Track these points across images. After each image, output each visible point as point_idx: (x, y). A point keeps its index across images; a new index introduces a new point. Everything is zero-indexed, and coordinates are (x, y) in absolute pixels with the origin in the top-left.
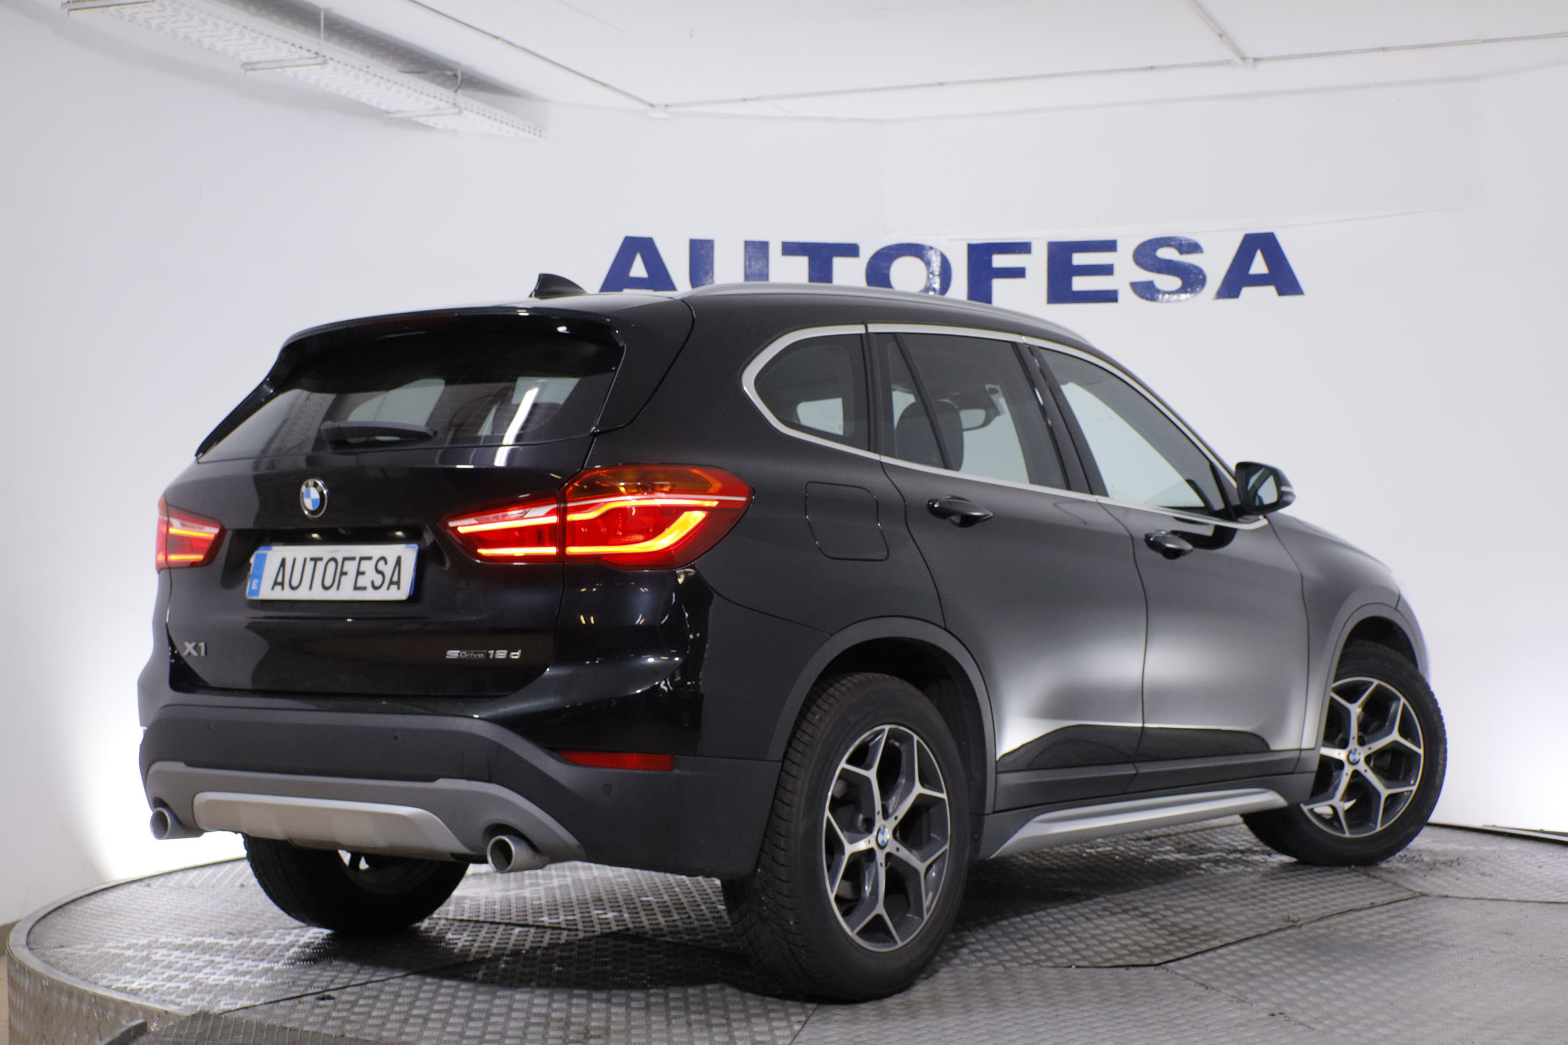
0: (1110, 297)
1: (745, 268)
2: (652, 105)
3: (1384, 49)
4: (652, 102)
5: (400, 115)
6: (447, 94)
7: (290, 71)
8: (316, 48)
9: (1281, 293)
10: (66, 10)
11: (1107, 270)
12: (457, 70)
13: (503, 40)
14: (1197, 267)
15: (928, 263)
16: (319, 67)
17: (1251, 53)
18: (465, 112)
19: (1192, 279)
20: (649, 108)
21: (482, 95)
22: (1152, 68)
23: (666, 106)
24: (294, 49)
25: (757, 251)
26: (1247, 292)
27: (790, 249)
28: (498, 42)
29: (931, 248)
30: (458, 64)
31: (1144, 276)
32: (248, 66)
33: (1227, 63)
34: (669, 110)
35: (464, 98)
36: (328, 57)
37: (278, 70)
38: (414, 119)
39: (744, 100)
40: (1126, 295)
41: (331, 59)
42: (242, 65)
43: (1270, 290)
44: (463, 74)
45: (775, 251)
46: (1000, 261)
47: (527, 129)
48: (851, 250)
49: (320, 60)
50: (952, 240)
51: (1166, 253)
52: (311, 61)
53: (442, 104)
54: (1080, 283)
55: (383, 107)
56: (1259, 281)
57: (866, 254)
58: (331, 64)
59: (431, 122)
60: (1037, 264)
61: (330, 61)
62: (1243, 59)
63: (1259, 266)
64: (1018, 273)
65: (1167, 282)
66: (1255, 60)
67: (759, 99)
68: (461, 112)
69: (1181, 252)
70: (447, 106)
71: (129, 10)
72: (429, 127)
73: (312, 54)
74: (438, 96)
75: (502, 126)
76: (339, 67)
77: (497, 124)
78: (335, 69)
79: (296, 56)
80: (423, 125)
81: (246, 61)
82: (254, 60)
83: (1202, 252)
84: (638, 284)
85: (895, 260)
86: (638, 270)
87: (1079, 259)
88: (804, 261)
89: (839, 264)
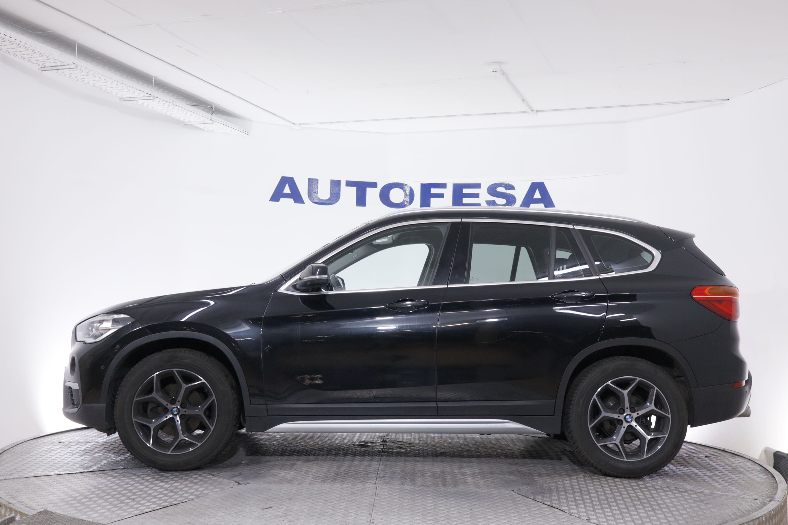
1: (331, 191)
2: (294, 124)
3: (589, 108)
4: (294, 122)
5: (188, 123)
6: (208, 115)
7: (140, 102)
8: (150, 93)
10: (40, 71)
11: (477, 196)
12: (212, 106)
13: (231, 93)
14: (513, 195)
15: (405, 191)
16: (152, 100)
17: (535, 108)
18: (215, 123)
19: (510, 200)
20: (293, 125)
21: (224, 117)
22: (495, 113)
23: (300, 124)
24: (140, 92)
25: (336, 184)
27: (349, 184)
28: (229, 93)
29: (406, 185)
30: (213, 103)
31: (492, 198)
32: (122, 99)
33: (526, 112)
34: (301, 126)
35: (214, 117)
36: (155, 97)
37: (135, 102)
38: (195, 125)
39: (331, 123)
42: (120, 99)
43: (541, 205)
44: (215, 107)
45: (343, 184)
46: (433, 191)
47: (242, 131)
48: (374, 185)
49: (152, 97)
50: (414, 182)
51: (500, 189)
52: (148, 98)
53: (206, 119)
54: (466, 200)
56: (536, 201)
57: (380, 186)
58: (157, 100)
59: (202, 126)
60: (448, 192)
61: (156, 98)
62: (532, 111)
63: (537, 195)
64: (441, 196)
65: (501, 201)
66: (537, 111)
67: (337, 122)
68: (213, 123)
69: (506, 189)
70: (208, 120)
71: (67, 72)
72: (201, 129)
73: (149, 95)
74: (204, 116)
75: (232, 129)
76: (161, 101)
77: (229, 129)
78: (159, 102)
79: (142, 95)
80: (199, 128)
81: (121, 97)
82: (124, 97)
83: (515, 189)
84: (287, 196)
85: (392, 189)
86: (287, 190)
87: (465, 191)
88: (354, 189)
89: (369, 190)
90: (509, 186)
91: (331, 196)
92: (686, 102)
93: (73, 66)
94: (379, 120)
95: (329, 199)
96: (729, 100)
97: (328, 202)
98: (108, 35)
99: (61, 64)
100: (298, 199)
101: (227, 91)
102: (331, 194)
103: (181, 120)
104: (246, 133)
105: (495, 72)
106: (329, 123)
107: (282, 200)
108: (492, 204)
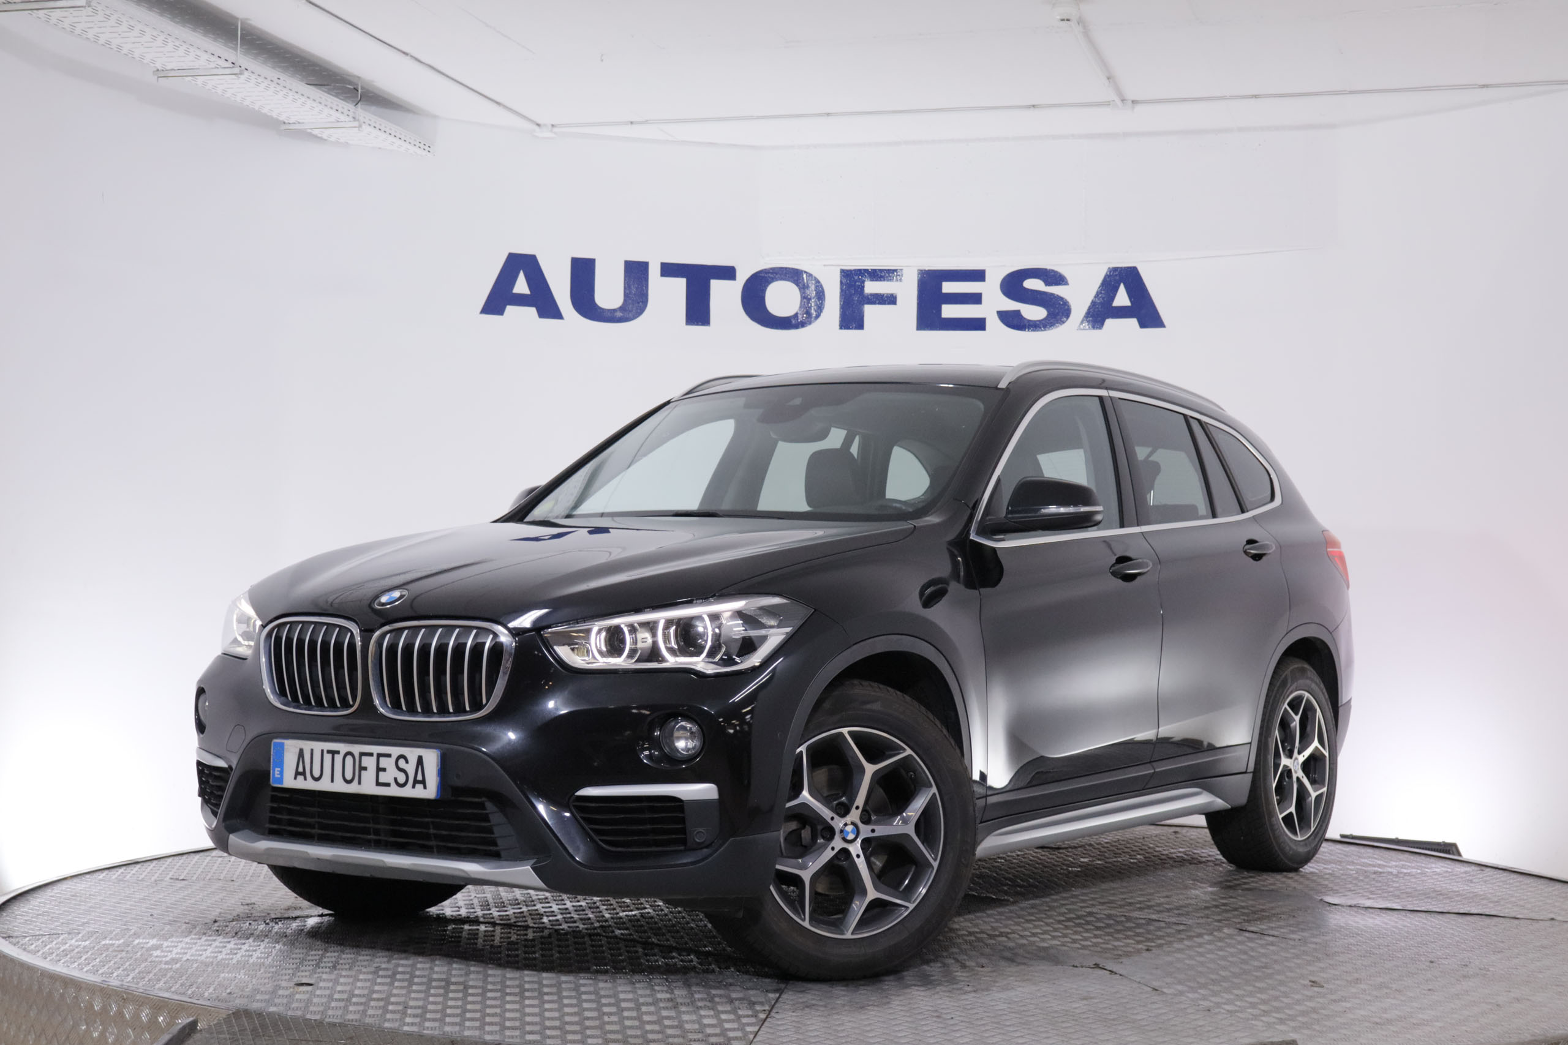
0: (978, 324)
1: (625, 288)
2: (538, 125)
3: (1256, 96)
4: (539, 122)
5: (297, 127)
6: (347, 106)
7: (200, 80)
8: (232, 58)
9: (1143, 325)
11: (975, 299)
12: (358, 85)
13: (412, 56)
14: (1062, 299)
15: (803, 288)
16: (233, 76)
17: (1131, 95)
18: (364, 126)
19: (1058, 311)
20: (536, 128)
21: (373, 108)
22: (1034, 106)
23: (553, 126)
24: (213, 59)
25: (636, 273)
26: (1109, 323)
27: (669, 270)
28: (408, 57)
29: (805, 272)
30: (359, 78)
31: (1011, 305)
32: (162, 73)
33: (1107, 104)
34: (555, 130)
35: (363, 113)
36: (243, 68)
37: (189, 78)
38: (309, 131)
39: (632, 123)
40: (994, 323)
41: (246, 69)
42: (154, 72)
43: (1133, 322)
44: (362, 88)
45: (654, 271)
46: (871, 287)
47: (418, 144)
48: (728, 273)
49: (237, 70)
50: (825, 265)
51: (1033, 284)
52: (228, 71)
53: (342, 118)
54: (949, 311)
55: (282, 118)
56: (1121, 313)
57: (742, 276)
58: (246, 74)
59: (326, 134)
60: (907, 291)
61: (244, 71)
62: (1123, 100)
64: (890, 300)
65: (1034, 313)
66: (1133, 102)
67: (646, 122)
68: (360, 126)
69: (1047, 284)
70: (347, 119)
72: (321, 139)
73: (229, 64)
74: (340, 110)
75: (396, 140)
76: (254, 76)
77: (391, 139)
78: (248, 80)
79: (212, 65)
80: (316, 137)
81: (160, 68)
82: (168, 68)
83: (1066, 283)
84: (521, 300)
85: (769, 283)
86: (521, 286)
87: (948, 287)
88: (679, 285)
89: (716, 286)
90: (1053, 278)
91: (625, 300)
92: (1484, 86)
93: (82, 2)
95: (621, 309)
97: (619, 314)
100: (548, 308)
102: (626, 295)
103: (281, 119)
105: (1068, 20)
106: (625, 123)
107: (509, 309)
108: (1013, 320)
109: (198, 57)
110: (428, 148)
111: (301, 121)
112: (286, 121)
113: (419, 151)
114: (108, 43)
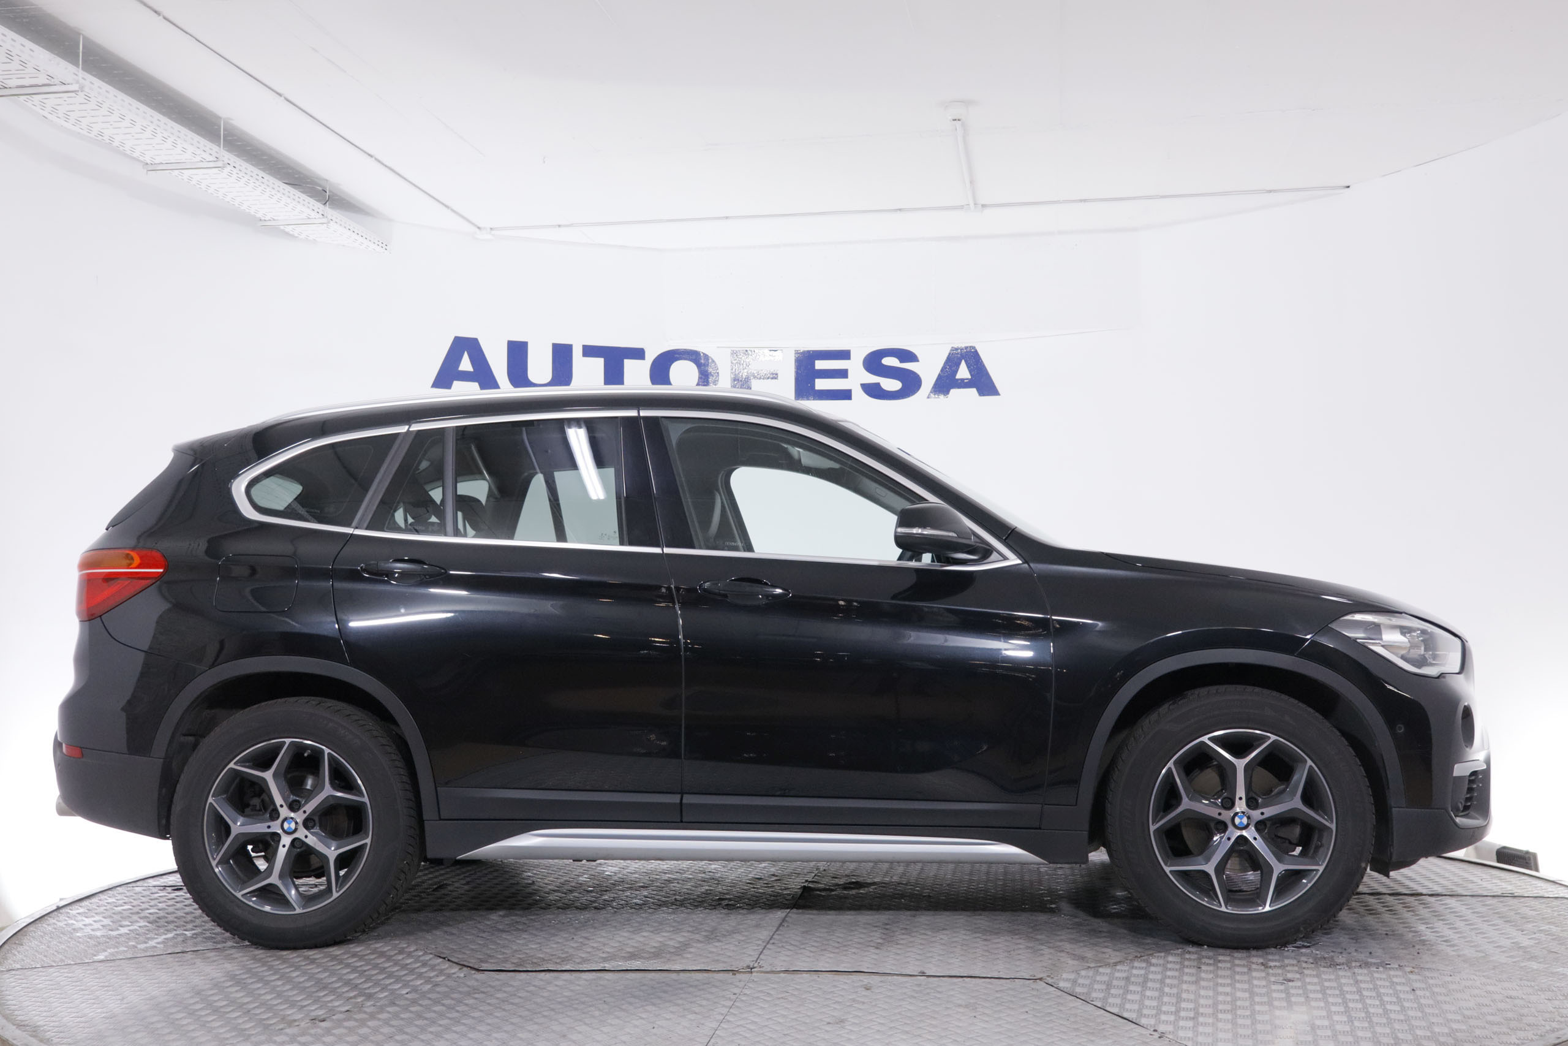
0: (846, 395)
2: (479, 228)
3: (1085, 201)
4: (480, 226)
5: (272, 223)
6: (318, 205)
7: (187, 173)
8: (216, 153)
9: (981, 393)
11: (843, 374)
12: (326, 187)
13: (376, 159)
14: (914, 373)
15: (701, 366)
16: (217, 170)
17: (982, 201)
19: (911, 384)
20: (477, 229)
22: (900, 210)
23: (491, 229)
24: (198, 152)
25: (562, 355)
26: (954, 392)
27: (590, 351)
28: (373, 159)
29: (702, 353)
30: (327, 180)
31: (872, 379)
32: (151, 167)
33: (963, 207)
34: (493, 232)
35: (330, 212)
36: (225, 162)
37: (176, 172)
38: (282, 227)
39: (559, 226)
40: (858, 394)
41: (228, 164)
42: (143, 165)
43: (973, 391)
44: (330, 191)
45: (577, 353)
47: (377, 243)
48: (638, 354)
49: (220, 164)
50: (718, 348)
51: (890, 361)
52: (212, 165)
53: (313, 215)
54: (821, 384)
56: (963, 384)
57: (651, 356)
58: (229, 168)
59: (296, 231)
60: (786, 369)
62: (975, 205)
63: (963, 373)
64: (772, 375)
65: (892, 385)
66: (983, 206)
67: (571, 225)
68: (329, 223)
69: (901, 361)
70: (318, 216)
71: (52, 100)
72: (293, 236)
73: (213, 159)
74: (309, 207)
75: (358, 237)
76: (235, 171)
77: (354, 236)
78: (230, 174)
79: (198, 159)
80: (287, 234)
81: (149, 162)
82: (157, 161)
83: (918, 361)
84: (465, 377)
85: (673, 362)
86: (466, 365)
87: (820, 365)
88: (599, 363)
89: (629, 364)
90: (907, 356)
91: (553, 378)
92: (1270, 191)
93: (75, 87)
94: (661, 221)
95: (551, 384)
96: (1349, 187)
98: (165, 18)
99: (47, 82)
100: (488, 383)
101: (369, 155)
102: (554, 373)
103: (258, 216)
104: (384, 245)
105: (958, 120)
106: (554, 226)
107: (456, 384)
108: (874, 391)
109: (184, 150)
110: (385, 246)
111: (275, 218)
112: (263, 218)
113: (378, 249)
114: (101, 134)
